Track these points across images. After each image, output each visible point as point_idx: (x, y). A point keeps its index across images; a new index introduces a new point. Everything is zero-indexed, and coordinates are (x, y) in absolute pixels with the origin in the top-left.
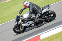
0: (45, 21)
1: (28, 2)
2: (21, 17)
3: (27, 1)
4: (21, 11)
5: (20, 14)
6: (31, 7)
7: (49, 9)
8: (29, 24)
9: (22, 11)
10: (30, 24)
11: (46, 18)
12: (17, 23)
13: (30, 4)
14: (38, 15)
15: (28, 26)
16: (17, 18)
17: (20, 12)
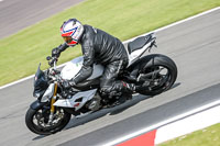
0: (137, 91)
1: (78, 24)
2: (54, 75)
3: (75, 21)
4: (53, 55)
5: (52, 64)
6: (88, 43)
7: (154, 51)
8: (80, 100)
9: (58, 55)
10: (84, 101)
11: (141, 82)
12: (40, 98)
13: (84, 32)
14: (112, 69)
15: (77, 108)
16: (39, 77)
17: (48, 59)
